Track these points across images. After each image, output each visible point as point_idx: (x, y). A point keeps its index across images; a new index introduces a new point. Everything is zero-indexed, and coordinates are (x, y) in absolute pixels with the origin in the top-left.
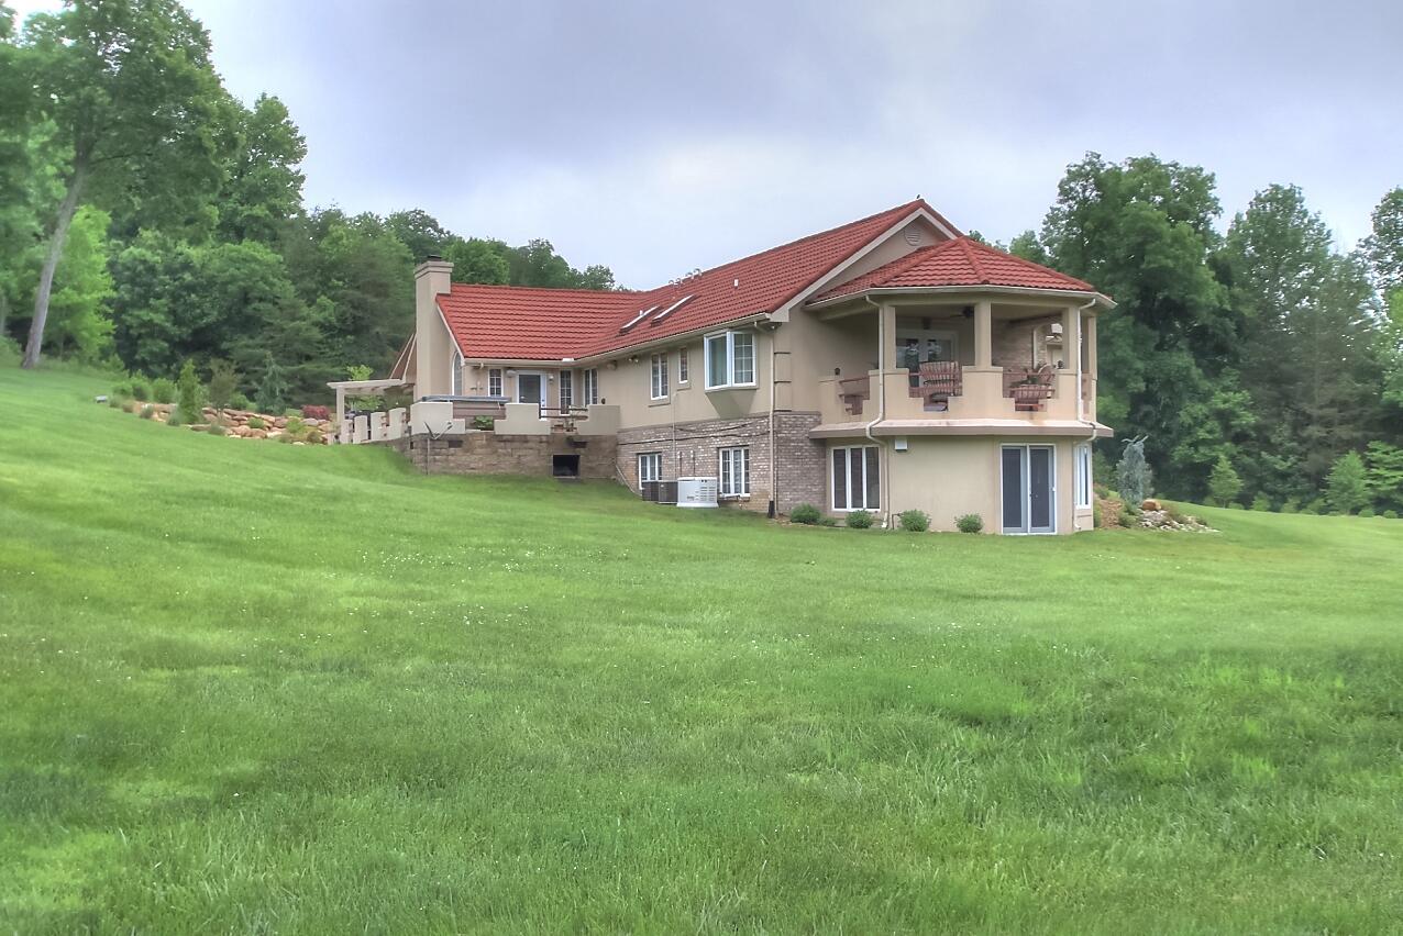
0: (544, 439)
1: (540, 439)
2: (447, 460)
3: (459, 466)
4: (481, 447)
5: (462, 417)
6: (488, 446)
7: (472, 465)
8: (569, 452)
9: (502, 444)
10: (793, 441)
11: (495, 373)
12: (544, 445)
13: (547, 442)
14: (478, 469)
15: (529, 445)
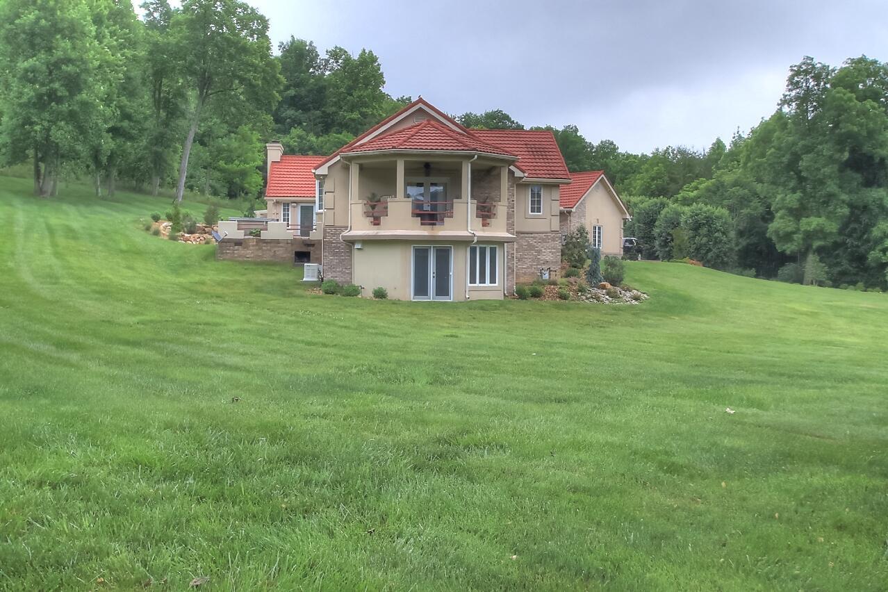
0: (289, 242)
1: (286, 242)
2: (233, 253)
3: (240, 256)
4: (253, 246)
5: (242, 229)
6: (257, 245)
7: (248, 256)
8: (304, 249)
9: (265, 244)
10: (334, 243)
11: (286, 205)
12: (290, 245)
13: (291, 243)
14: (251, 257)
15: (281, 245)
